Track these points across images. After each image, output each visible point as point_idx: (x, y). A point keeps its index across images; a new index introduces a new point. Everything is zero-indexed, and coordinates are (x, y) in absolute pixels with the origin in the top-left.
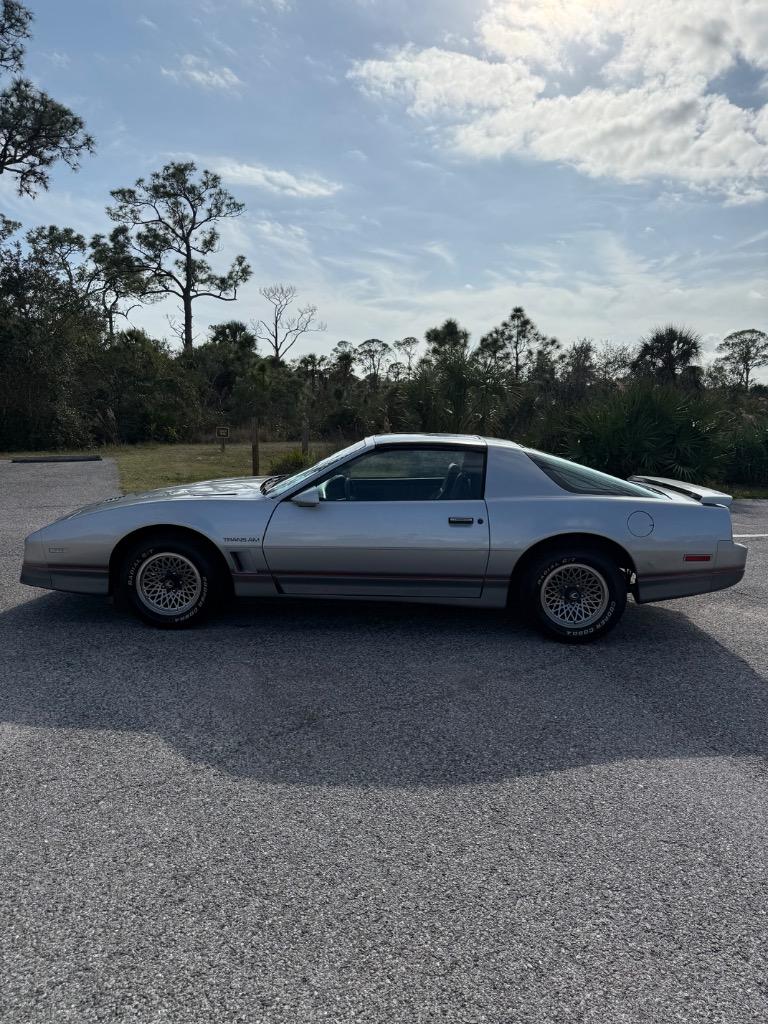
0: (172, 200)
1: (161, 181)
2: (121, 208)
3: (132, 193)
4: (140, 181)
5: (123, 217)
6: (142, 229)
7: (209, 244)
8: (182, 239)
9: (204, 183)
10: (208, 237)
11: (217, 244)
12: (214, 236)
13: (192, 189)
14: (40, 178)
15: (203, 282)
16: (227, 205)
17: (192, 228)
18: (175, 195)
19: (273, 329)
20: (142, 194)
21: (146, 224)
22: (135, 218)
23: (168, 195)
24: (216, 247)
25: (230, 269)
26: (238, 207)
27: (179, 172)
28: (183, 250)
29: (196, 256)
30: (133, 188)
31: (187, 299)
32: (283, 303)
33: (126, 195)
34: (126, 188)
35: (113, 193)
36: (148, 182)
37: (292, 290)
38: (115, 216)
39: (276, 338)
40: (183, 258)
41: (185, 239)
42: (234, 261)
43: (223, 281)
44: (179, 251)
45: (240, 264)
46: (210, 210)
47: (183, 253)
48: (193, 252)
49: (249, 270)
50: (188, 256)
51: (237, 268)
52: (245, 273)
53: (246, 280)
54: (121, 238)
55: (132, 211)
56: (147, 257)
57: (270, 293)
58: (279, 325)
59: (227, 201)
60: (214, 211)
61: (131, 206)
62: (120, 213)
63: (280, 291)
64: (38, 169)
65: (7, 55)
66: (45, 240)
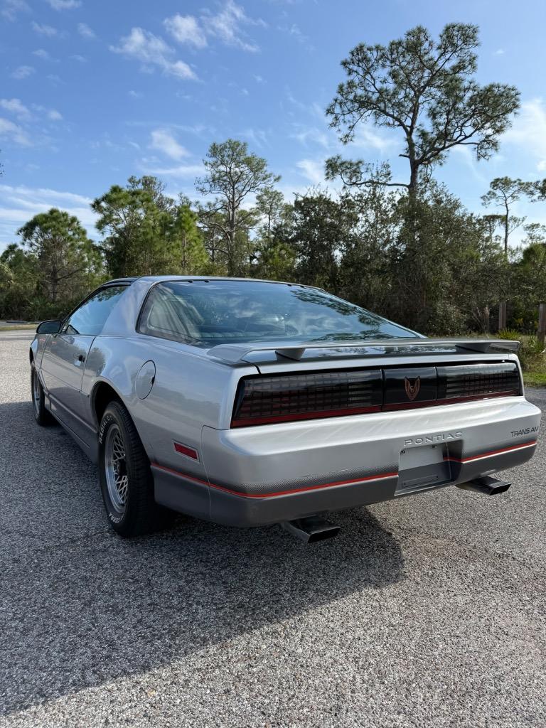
14: (493, 144)
64: (491, 138)
65: (467, 64)
66: (539, 191)
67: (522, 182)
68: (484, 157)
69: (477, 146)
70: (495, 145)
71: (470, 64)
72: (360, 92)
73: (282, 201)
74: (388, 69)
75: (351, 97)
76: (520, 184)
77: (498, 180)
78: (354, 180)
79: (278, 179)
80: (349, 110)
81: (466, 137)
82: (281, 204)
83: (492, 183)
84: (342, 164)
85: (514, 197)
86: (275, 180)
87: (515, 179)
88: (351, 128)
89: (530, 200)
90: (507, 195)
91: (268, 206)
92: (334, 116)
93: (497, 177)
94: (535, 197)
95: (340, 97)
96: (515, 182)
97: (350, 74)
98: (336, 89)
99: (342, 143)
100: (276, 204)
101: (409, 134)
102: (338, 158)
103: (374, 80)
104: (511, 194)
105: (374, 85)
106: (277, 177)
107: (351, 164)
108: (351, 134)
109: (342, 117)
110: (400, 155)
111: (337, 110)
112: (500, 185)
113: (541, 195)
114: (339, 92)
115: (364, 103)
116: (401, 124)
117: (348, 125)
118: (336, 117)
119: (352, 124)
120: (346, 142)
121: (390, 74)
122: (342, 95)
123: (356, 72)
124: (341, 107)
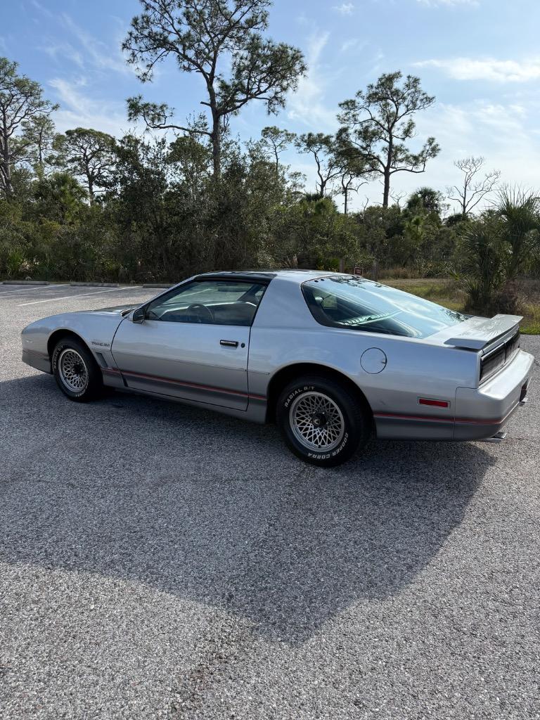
0: (384, 102)
1: (374, 90)
2: (346, 114)
3: (353, 102)
4: (359, 93)
5: (348, 120)
6: (358, 127)
7: (407, 133)
8: (387, 131)
9: (407, 86)
10: (406, 126)
11: (413, 131)
12: (411, 125)
13: (397, 92)
14: (281, 101)
15: (401, 161)
16: (422, 100)
17: (395, 121)
18: (385, 99)
19: (463, 191)
20: (360, 102)
21: (361, 123)
22: (356, 120)
23: (380, 99)
24: (413, 134)
25: (422, 149)
26: (429, 100)
27: (388, 81)
28: (388, 139)
29: (396, 142)
30: (353, 99)
31: (387, 174)
32: (473, 170)
33: (349, 105)
34: (349, 99)
35: (340, 105)
36: (365, 93)
37: (481, 160)
38: (342, 120)
39: (464, 198)
40: (387, 145)
41: (389, 130)
42: (426, 142)
43: (416, 158)
44: (385, 140)
45: (431, 144)
46: (407, 106)
47: (387, 141)
48: (394, 139)
49: (438, 147)
50: (391, 143)
51: (428, 148)
52: (434, 151)
53: (434, 156)
54: (344, 135)
55: (354, 116)
56: (362, 147)
57: (461, 165)
58: (467, 188)
59: (421, 97)
60: (411, 106)
61: (352, 111)
62: (346, 118)
63: (471, 160)
64: (279, 95)
65: (259, 20)
66: (305, 144)
67: (289, 132)
68: (273, 112)
69: (267, 101)
70: (282, 102)
71: (263, 21)
72: (156, 29)
73: (53, 130)
74: (183, 10)
75: (146, 32)
76: (287, 135)
77: (268, 128)
78: (157, 123)
79: (55, 108)
80: (146, 47)
81: (261, 93)
82: (52, 133)
83: (263, 131)
84: (146, 106)
85: (282, 146)
86: (53, 108)
87: (283, 130)
88: (150, 66)
89: (298, 151)
90: (276, 144)
91: (36, 134)
92: (131, 52)
93: (267, 126)
94: (302, 149)
95: (135, 33)
96: (282, 132)
97: (147, 9)
98: (131, 21)
99: (140, 81)
100: (46, 133)
101: (210, 82)
102: (140, 98)
103: (172, 20)
104: (279, 143)
105: (172, 25)
106: (55, 105)
107: (155, 107)
108: (149, 74)
109: (139, 55)
110: (202, 103)
111: (134, 46)
112: (270, 133)
113: (306, 147)
114: (134, 26)
115: (160, 42)
116: (202, 71)
117: (146, 63)
118: (133, 54)
119: (150, 63)
120: (144, 80)
121: (184, 14)
122: (137, 29)
123: (153, 8)
124: (136, 42)
